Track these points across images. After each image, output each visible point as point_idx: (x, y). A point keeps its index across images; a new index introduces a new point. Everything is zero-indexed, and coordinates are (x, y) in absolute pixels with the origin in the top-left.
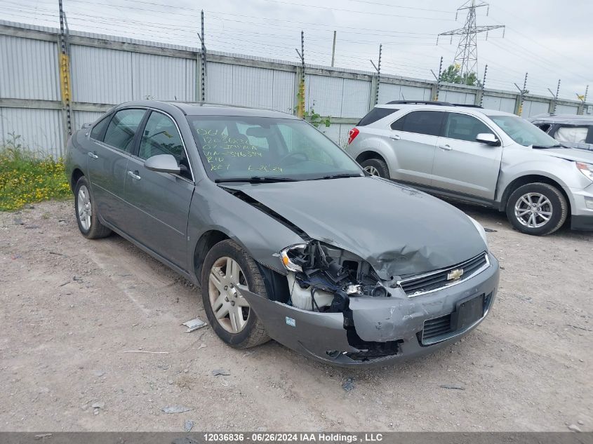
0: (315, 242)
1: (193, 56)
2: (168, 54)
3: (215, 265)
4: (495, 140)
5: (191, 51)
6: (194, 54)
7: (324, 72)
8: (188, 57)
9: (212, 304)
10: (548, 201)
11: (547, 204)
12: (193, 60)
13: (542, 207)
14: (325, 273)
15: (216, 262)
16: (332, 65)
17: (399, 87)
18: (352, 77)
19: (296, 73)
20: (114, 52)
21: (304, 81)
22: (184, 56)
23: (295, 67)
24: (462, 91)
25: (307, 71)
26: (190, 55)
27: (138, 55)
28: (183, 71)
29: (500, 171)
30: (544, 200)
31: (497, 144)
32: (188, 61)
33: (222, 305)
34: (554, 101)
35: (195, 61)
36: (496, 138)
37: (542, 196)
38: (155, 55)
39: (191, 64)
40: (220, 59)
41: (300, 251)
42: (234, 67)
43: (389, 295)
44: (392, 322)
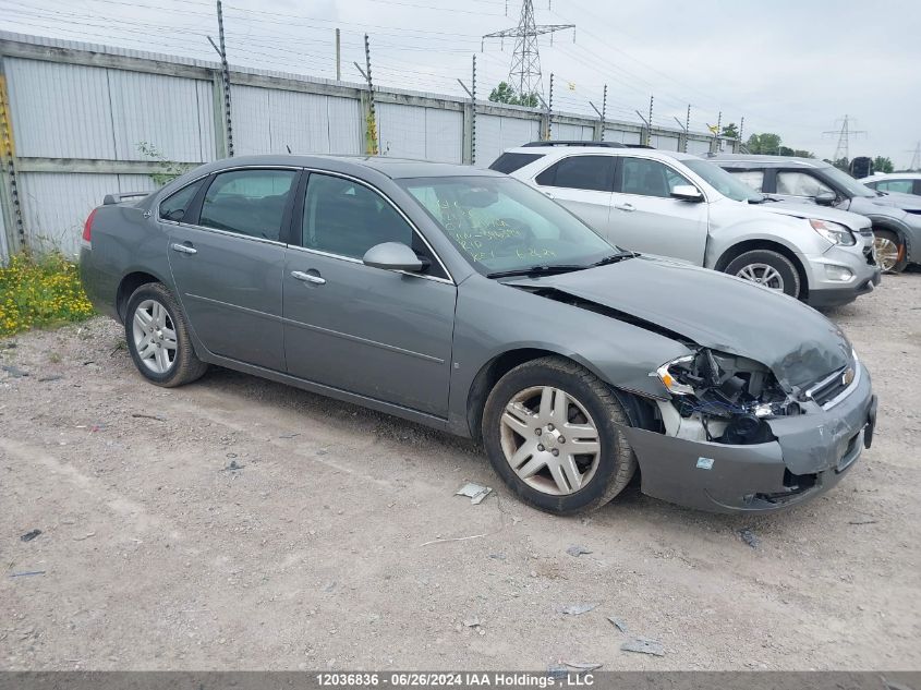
0: (703, 352)
1: (207, 74)
2: (167, 71)
3: (514, 399)
4: (698, 195)
5: (204, 66)
6: (209, 71)
7: (399, 98)
8: (201, 76)
9: (509, 458)
10: (776, 273)
11: (775, 277)
12: (208, 81)
13: (768, 282)
14: (714, 393)
15: (518, 396)
16: (338, 79)
17: (498, 119)
18: (436, 105)
19: (359, 100)
20: (77, 69)
21: (373, 112)
22: (194, 75)
23: (358, 91)
24: (578, 123)
25: (377, 97)
26: (203, 72)
27: (118, 73)
28: (192, 100)
29: (708, 237)
30: (771, 273)
31: (699, 200)
32: (199, 83)
33: (530, 458)
34: (684, 135)
35: (210, 84)
36: (699, 191)
37: (769, 268)
38: (147, 73)
39: (204, 88)
40: (250, 81)
41: (683, 366)
42: (271, 92)
43: (804, 412)
44: (825, 446)
